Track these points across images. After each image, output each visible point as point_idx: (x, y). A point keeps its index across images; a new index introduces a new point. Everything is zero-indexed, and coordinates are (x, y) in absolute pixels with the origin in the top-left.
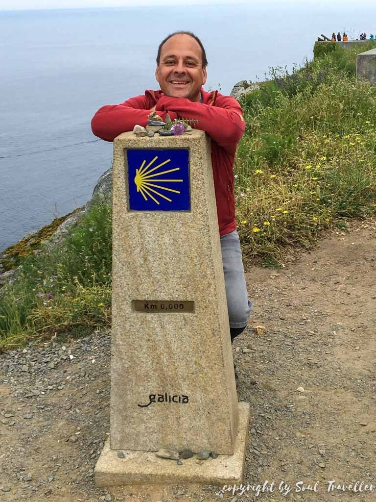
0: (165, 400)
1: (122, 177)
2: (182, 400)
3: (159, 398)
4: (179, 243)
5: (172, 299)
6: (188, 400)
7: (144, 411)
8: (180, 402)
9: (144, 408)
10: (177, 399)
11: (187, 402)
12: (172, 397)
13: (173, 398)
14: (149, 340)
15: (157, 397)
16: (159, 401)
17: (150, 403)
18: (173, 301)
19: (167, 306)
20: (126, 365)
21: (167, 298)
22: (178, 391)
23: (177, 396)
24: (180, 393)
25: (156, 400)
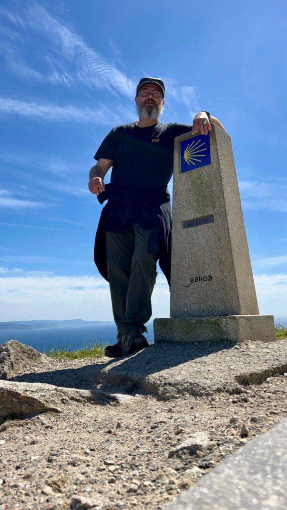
0: (199, 280)
1: (178, 155)
6: (212, 278)
7: (188, 289)
8: (207, 280)
9: (187, 287)
10: (205, 279)
11: (211, 280)
13: (203, 279)
14: (190, 243)
15: (194, 279)
16: (196, 281)
17: (191, 284)
18: (202, 217)
19: (199, 221)
20: (178, 261)
23: (205, 277)
24: (207, 274)
25: (194, 281)
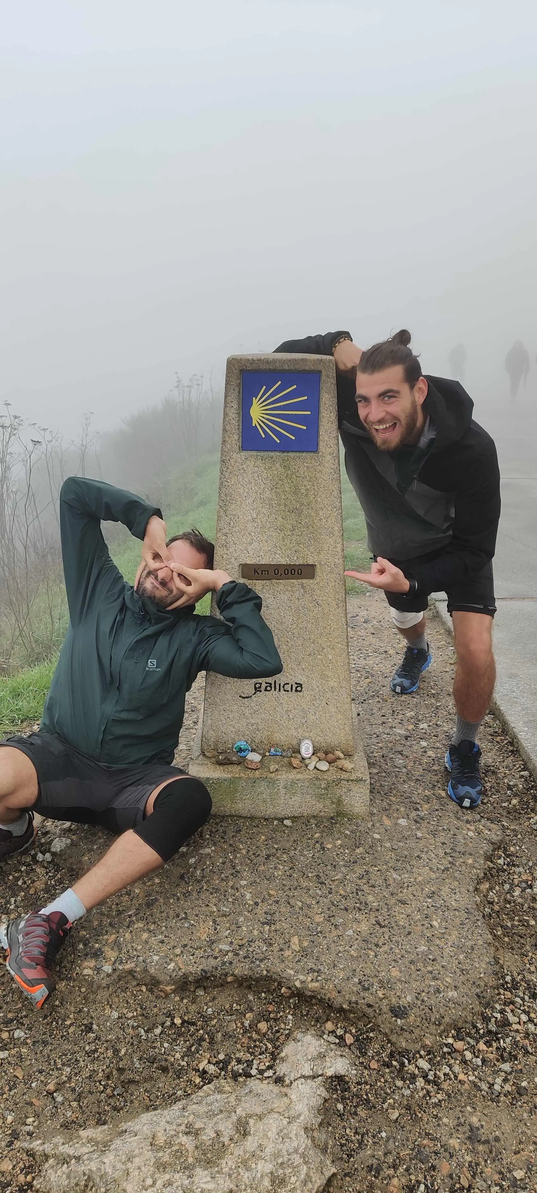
0: (273, 689)
1: (236, 406)
2: (294, 688)
3: (266, 687)
4: (303, 491)
5: (289, 562)
6: (302, 688)
7: (246, 703)
8: (292, 691)
9: (246, 700)
10: (288, 687)
11: (300, 691)
12: (282, 685)
13: (284, 687)
15: (264, 686)
16: (266, 690)
17: (255, 694)
18: (290, 564)
19: (281, 571)
21: (283, 562)
22: (291, 677)
23: (288, 684)
24: (293, 680)
25: (263, 689)
